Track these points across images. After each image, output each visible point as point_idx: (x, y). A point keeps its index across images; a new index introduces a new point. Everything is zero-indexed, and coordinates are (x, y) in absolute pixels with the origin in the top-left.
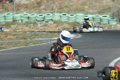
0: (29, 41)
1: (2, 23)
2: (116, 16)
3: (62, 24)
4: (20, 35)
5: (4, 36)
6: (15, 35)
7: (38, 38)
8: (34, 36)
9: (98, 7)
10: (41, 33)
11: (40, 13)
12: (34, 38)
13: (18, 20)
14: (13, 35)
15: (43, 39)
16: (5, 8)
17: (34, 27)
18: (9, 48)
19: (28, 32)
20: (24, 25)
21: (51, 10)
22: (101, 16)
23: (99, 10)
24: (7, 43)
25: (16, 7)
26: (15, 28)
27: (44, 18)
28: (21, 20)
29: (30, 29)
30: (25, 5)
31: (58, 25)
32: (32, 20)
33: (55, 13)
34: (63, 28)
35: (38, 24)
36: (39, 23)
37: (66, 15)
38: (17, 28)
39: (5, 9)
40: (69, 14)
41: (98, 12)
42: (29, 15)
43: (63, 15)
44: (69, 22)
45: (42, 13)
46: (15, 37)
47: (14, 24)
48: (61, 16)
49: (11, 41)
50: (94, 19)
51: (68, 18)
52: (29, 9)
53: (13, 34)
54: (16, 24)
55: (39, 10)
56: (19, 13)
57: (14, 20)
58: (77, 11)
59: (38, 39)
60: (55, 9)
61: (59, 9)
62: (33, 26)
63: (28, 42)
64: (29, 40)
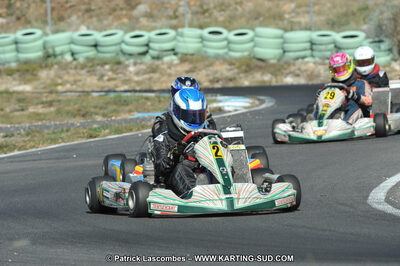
0: (99, 123)
1: (9, 62)
2: (387, 37)
3: (207, 63)
4: (68, 102)
5: (17, 107)
6: (50, 104)
7: (130, 111)
8: (114, 107)
9: (329, 5)
10: (137, 94)
11: (133, 29)
12: (115, 111)
13: (62, 54)
14: (46, 102)
15: (146, 115)
16: (18, 13)
17: (115, 76)
18: (34, 147)
19: (95, 94)
20: (82, 68)
21: (171, 18)
22: (337, 36)
23: (331, 16)
24: (24, 130)
25: (53, 9)
26: (52, 80)
27: (147, 45)
28: (73, 54)
29: (101, 84)
30: (84, 4)
31: (195, 68)
32: (108, 53)
33: (183, 26)
34: (211, 78)
35: (128, 66)
36: (132, 61)
37: (220, 33)
38: (60, 81)
39: (18, 19)
40: (230, 30)
41: (328, 24)
42: (98, 36)
43: (211, 33)
44: (231, 57)
45: (140, 29)
46: (52, 109)
47: (46, 66)
48: (202, 39)
49: (40, 123)
50: (314, 47)
51: (229, 42)
52: (98, 16)
53: (44, 99)
54: (56, 67)
55: (130, 18)
56: (63, 31)
57: (47, 52)
58: (256, 18)
59: (129, 117)
60: (183, 15)
61: (199, 16)
62: (110, 73)
63: (95, 126)
64: (99, 118)
